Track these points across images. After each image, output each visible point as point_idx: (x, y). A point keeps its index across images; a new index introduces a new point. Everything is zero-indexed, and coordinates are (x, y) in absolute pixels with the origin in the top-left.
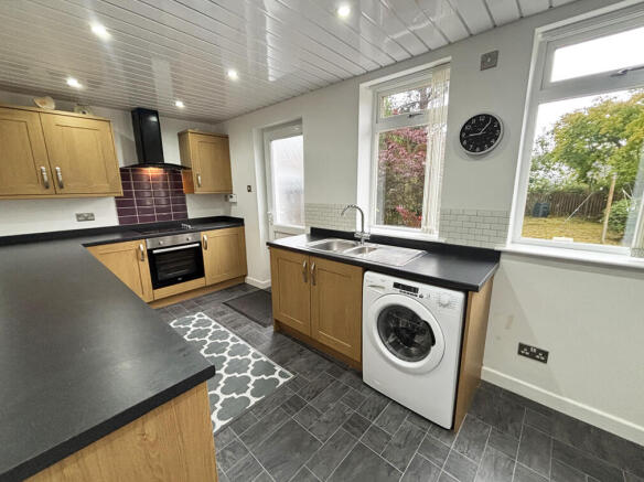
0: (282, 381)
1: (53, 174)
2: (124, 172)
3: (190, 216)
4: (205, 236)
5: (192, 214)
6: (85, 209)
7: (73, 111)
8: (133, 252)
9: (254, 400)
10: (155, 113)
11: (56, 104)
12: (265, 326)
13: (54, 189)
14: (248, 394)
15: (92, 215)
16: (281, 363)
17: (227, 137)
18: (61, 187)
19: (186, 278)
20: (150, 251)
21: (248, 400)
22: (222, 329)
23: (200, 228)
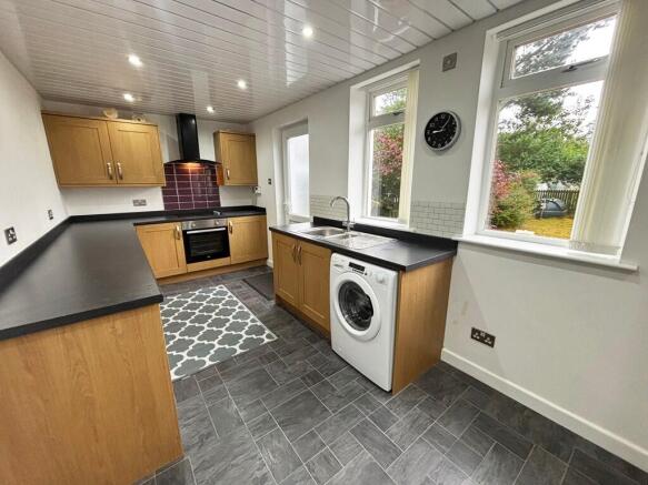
0: (267, 340)
1: (116, 168)
2: (168, 167)
3: (223, 205)
4: (231, 222)
5: (224, 203)
6: (140, 197)
7: (131, 119)
8: (172, 232)
9: (239, 351)
10: (193, 117)
11: (119, 114)
12: (269, 299)
13: (116, 181)
14: (237, 347)
15: (144, 201)
16: (270, 329)
17: (254, 136)
18: (121, 178)
19: (215, 256)
20: (184, 232)
21: (236, 351)
22: (235, 299)
23: (227, 214)
